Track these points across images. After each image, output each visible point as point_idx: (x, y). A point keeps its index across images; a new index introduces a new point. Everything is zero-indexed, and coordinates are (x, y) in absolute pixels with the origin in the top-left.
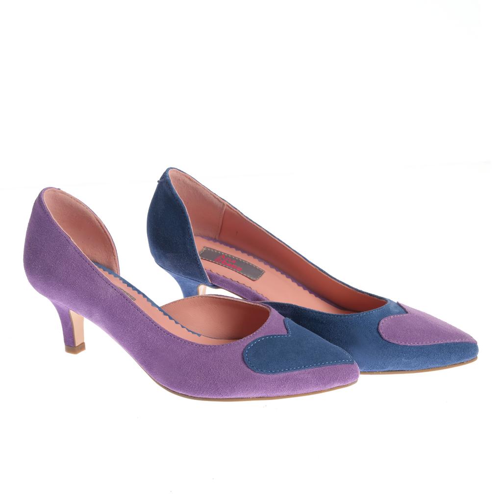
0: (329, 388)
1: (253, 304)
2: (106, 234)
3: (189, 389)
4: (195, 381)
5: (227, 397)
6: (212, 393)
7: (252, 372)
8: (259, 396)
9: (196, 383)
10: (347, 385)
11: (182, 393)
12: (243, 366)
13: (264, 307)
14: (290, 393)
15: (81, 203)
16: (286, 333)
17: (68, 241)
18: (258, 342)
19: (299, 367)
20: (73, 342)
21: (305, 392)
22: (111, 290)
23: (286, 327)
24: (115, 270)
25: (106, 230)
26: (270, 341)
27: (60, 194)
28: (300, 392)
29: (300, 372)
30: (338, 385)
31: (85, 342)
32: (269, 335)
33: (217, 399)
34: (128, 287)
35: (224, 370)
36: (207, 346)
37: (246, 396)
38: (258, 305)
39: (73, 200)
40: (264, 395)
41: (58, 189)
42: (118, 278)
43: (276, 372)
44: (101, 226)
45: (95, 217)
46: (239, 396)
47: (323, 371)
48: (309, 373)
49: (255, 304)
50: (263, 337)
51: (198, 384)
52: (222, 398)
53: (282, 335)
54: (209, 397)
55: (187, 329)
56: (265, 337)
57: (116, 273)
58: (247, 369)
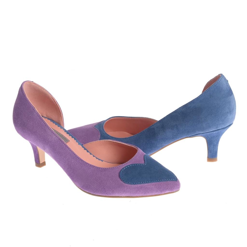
0: (164, 193)
1: (130, 146)
2: (57, 106)
3: (91, 190)
4: (94, 186)
5: (111, 196)
6: (102, 193)
7: (123, 183)
8: (127, 196)
9: (95, 187)
10: (173, 192)
11: (88, 192)
12: (119, 179)
13: (135, 148)
14: (143, 195)
15: (44, 89)
16: (144, 163)
17: (34, 109)
18: (128, 167)
19: (148, 182)
20: (39, 161)
21: (151, 195)
22: (54, 136)
23: (144, 160)
24: (62, 124)
25: (57, 103)
26: (134, 167)
27: (33, 84)
28: (148, 195)
29: (148, 184)
30: (168, 192)
31: (45, 161)
32: (134, 163)
33: (105, 196)
34: (67, 134)
35: (109, 181)
36: (102, 168)
37: (120, 196)
38: (133, 146)
39: (40, 88)
40: (129, 195)
41: (32, 82)
42: (62, 129)
43: (135, 184)
44: (55, 102)
45: (51, 97)
46: (116, 195)
47: (160, 184)
48: (153, 185)
49: (131, 146)
50: (131, 165)
51: (96, 188)
52: (108, 196)
53: (141, 164)
54: (102, 195)
55: (96, 157)
56: (132, 165)
57: (62, 126)
58: (121, 181)
